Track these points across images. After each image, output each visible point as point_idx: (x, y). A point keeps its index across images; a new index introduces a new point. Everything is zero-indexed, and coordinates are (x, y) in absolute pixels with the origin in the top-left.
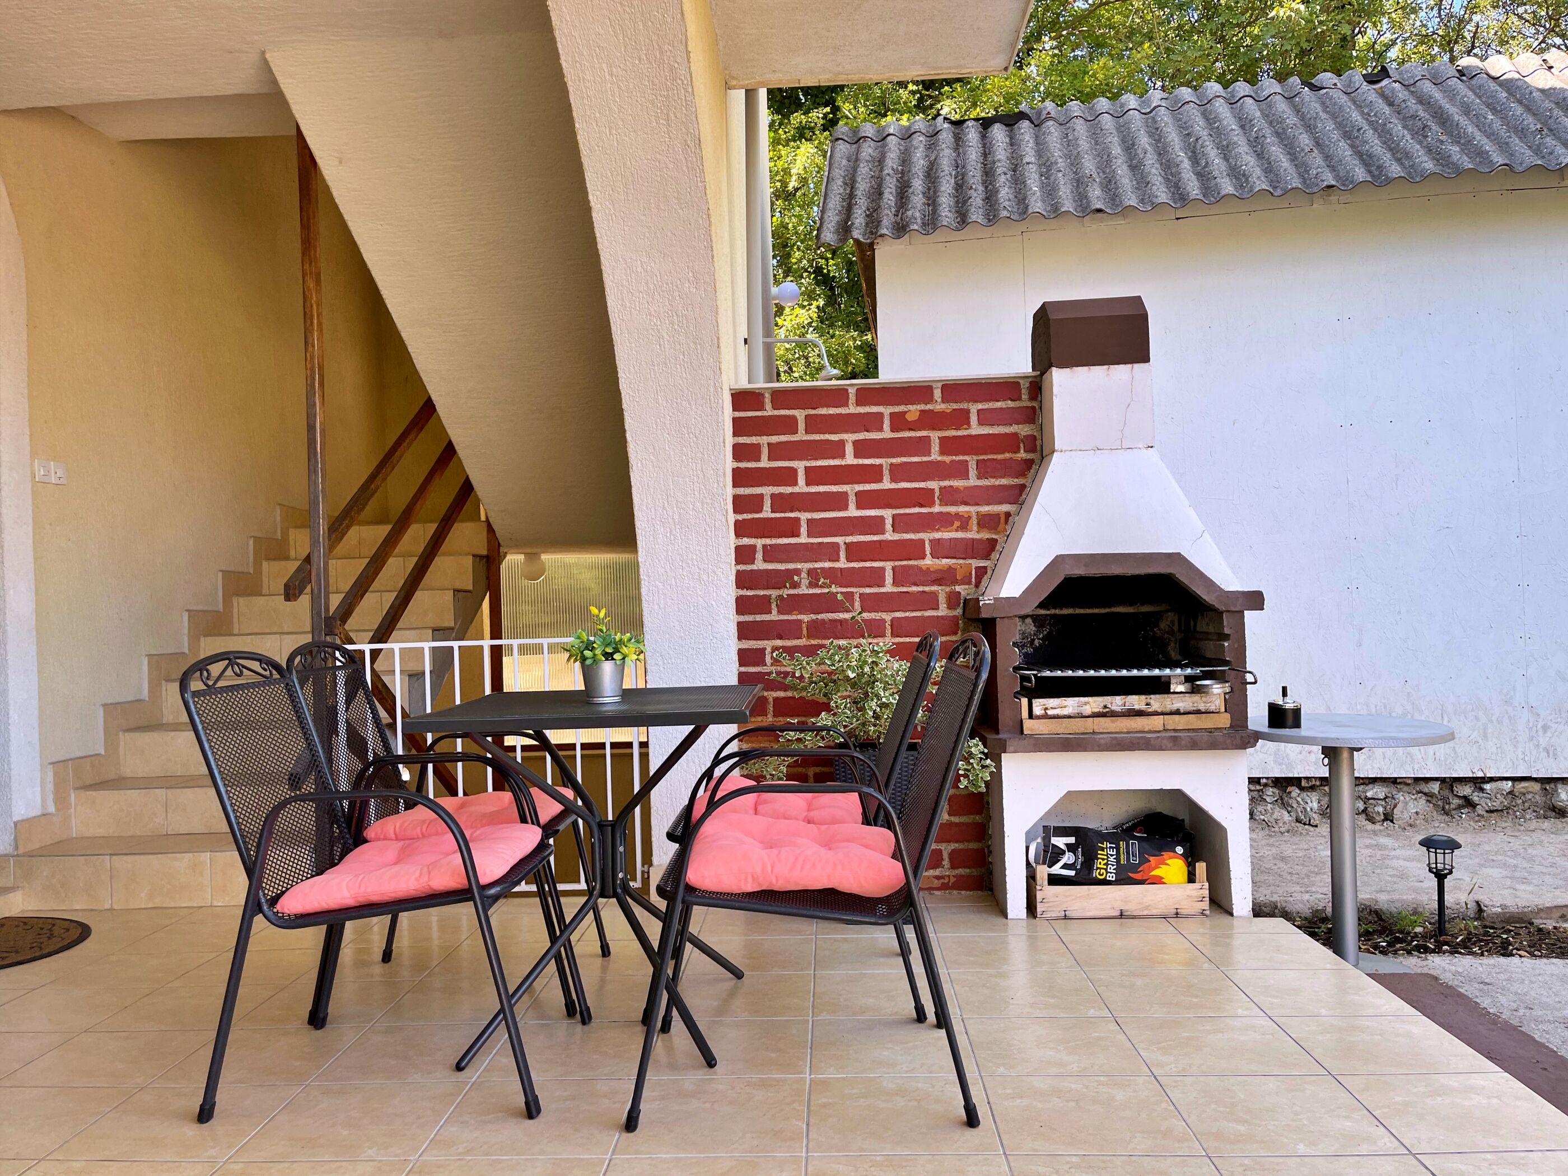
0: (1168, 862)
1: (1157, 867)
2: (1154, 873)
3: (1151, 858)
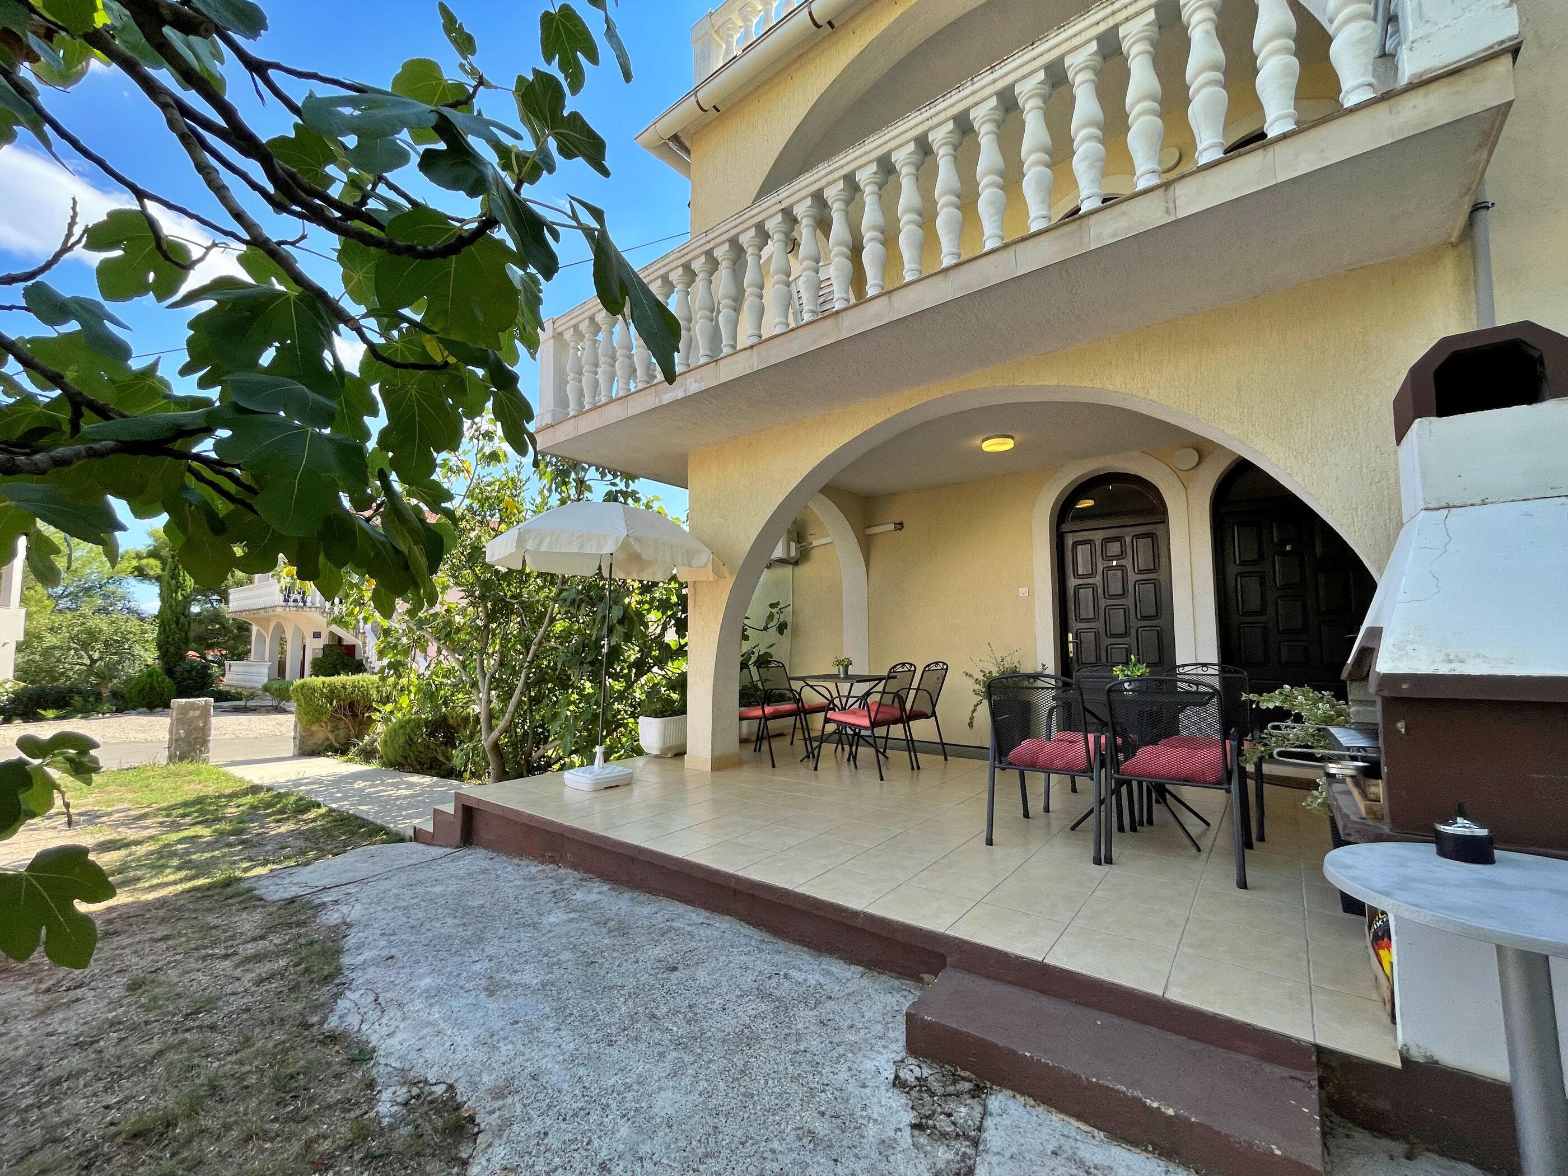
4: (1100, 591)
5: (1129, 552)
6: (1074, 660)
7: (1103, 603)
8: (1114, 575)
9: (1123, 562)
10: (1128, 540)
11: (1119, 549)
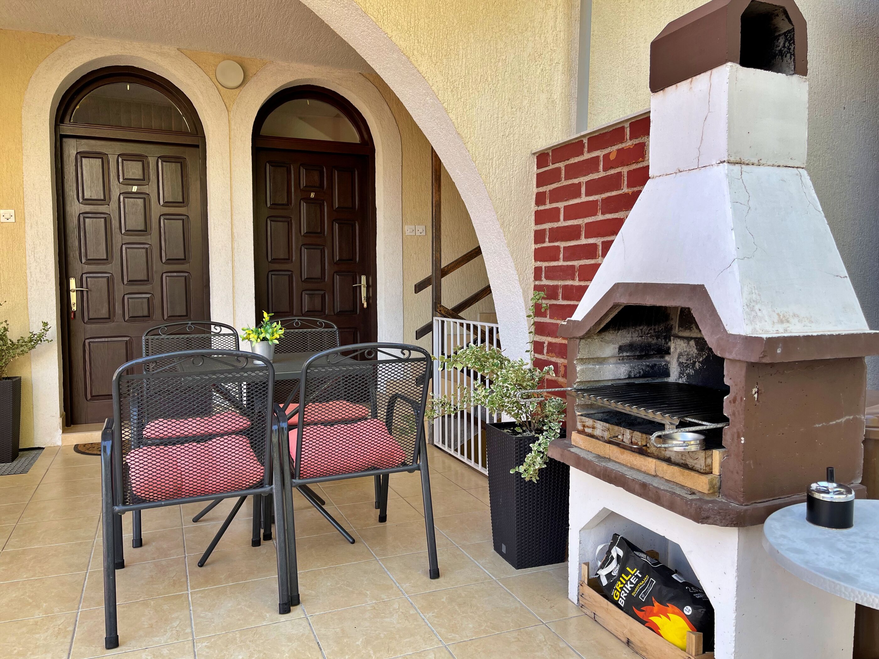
0: (669, 615)
1: (657, 615)
2: (654, 619)
3: (656, 604)
4: (115, 223)
5: (153, 177)
6: (78, 315)
7: (118, 239)
8: (134, 204)
9: (145, 189)
10: (152, 161)
11: (141, 172)
